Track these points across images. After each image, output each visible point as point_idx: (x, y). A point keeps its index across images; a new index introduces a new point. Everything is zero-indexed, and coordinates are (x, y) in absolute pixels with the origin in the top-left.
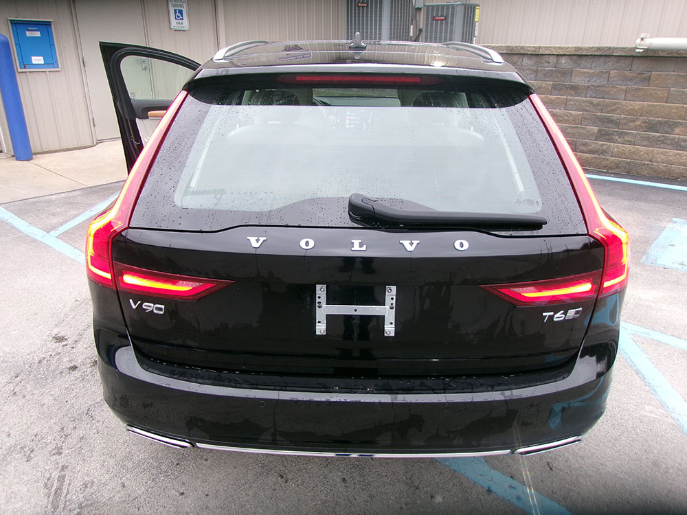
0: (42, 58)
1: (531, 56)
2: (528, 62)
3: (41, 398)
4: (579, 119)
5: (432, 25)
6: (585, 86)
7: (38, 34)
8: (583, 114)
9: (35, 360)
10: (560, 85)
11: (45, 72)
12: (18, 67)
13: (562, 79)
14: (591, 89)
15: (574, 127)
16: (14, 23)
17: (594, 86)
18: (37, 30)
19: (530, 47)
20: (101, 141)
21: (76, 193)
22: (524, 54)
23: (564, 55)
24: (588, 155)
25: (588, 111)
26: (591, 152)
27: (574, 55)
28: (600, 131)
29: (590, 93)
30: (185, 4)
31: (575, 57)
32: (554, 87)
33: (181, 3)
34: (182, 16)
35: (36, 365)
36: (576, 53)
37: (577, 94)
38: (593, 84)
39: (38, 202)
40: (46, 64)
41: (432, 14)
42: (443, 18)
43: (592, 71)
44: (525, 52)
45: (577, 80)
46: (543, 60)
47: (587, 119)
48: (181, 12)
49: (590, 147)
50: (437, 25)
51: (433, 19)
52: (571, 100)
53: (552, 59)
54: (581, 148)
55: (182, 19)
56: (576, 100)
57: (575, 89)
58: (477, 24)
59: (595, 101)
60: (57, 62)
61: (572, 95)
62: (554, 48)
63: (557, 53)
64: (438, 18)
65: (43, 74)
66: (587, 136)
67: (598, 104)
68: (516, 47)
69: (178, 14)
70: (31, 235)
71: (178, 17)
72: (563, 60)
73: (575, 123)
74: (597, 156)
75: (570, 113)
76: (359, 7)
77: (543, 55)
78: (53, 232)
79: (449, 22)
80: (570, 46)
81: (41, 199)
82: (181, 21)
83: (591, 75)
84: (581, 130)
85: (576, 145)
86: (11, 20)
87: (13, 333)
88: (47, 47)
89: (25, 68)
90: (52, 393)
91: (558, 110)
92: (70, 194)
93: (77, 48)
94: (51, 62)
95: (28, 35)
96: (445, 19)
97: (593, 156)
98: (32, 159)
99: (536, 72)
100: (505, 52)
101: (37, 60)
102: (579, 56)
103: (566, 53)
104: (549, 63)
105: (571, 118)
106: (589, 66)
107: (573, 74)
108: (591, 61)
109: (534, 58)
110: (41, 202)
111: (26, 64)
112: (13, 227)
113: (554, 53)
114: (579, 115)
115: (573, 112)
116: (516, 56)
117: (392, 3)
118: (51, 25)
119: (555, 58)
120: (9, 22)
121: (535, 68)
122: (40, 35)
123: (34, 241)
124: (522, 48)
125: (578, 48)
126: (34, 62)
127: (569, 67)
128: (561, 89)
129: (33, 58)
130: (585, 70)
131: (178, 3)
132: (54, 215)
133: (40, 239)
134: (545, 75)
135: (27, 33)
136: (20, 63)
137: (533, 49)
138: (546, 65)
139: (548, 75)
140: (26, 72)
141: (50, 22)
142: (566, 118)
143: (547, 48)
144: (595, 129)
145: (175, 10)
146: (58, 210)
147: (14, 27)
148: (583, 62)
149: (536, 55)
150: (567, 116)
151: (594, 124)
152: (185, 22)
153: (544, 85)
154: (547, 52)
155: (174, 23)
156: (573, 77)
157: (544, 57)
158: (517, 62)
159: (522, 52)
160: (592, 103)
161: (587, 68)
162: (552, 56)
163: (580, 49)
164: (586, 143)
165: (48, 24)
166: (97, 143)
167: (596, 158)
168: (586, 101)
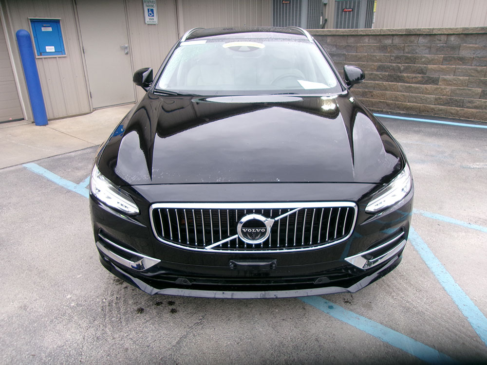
0: (53, 47)
1: (426, 36)
2: (423, 40)
3: (122, 342)
4: (465, 83)
5: (342, 15)
6: (471, 58)
7: (50, 29)
8: (469, 79)
9: (104, 303)
10: (450, 57)
11: (56, 58)
12: (36, 55)
13: (451, 52)
14: (476, 60)
15: (461, 89)
16: (33, 21)
17: (478, 57)
18: (49, 27)
19: (425, 29)
20: (95, 109)
21: (89, 150)
22: (420, 35)
23: (454, 34)
24: (473, 110)
25: (473, 76)
26: (476, 107)
27: (462, 34)
28: (483, 91)
29: (474, 63)
30: (155, 5)
31: (462, 36)
32: (445, 59)
33: (152, 4)
34: (153, 14)
35: (107, 308)
36: (463, 33)
37: (464, 64)
38: (478, 55)
39: (61, 159)
40: (56, 52)
41: (342, 7)
42: (351, 10)
43: (477, 46)
44: (421, 33)
45: (464, 53)
46: (435, 38)
47: (472, 83)
48: (152, 11)
49: (475, 104)
50: (345, 14)
51: (343, 10)
52: (459, 68)
53: (443, 38)
54: (467, 105)
55: (153, 16)
56: (464, 68)
57: (462, 60)
58: (375, 14)
59: (479, 68)
60: (64, 50)
61: (460, 65)
62: (446, 29)
63: (447, 33)
64: (346, 10)
65: (55, 59)
66: (473, 96)
67: (482, 71)
68: (414, 29)
69: (150, 12)
70: (65, 187)
71: (151, 14)
72: (452, 38)
73: (463, 86)
74: (481, 110)
75: (458, 79)
76: (283, 4)
77: (435, 35)
78: (81, 183)
79: (356, 13)
80: (459, 27)
81: (63, 156)
82: (153, 17)
83: (476, 49)
84: (467, 91)
85: (463, 103)
86: (30, 19)
87: (78, 277)
88: (57, 39)
89: (41, 55)
90: (131, 336)
91: (448, 77)
92: (85, 151)
93: (79, 39)
94: (60, 50)
95: (43, 30)
96: (352, 11)
97: (478, 110)
98: (47, 124)
99: (430, 48)
100: (404, 33)
101: (50, 49)
102: (466, 35)
103: (455, 33)
104: (441, 40)
105: (459, 82)
106: (474, 42)
107: (461, 48)
108: (476, 38)
109: (428, 38)
110: (64, 158)
111: (42, 52)
112: (48, 180)
113: (445, 33)
114: (466, 79)
115: (461, 78)
116: (413, 37)
117: (308, 2)
118: (59, 22)
119: (446, 36)
120: (29, 21)
121: (429, 45)
122: (51, 30)
123: (69, 191)
124: (419, 30)
125: (466, 28)
126: (47, 51)
127: (457, 43)
128: (451, 60)
129: (47, 47)
130: (471, 45)
131: (150, 4)
132: (77, 169)
133: (74, 190)
134: (437, 50)
135: (42, 28)
136: (37, 51)
137: (428, 31)
138: (438, 42)
139: (439, 50)
140: (41, 58)
141: (59, 20)
142: (454, 82)
143: (439, 29)
144: (479, 90)
145: (148, 10)
146: (80, 165)
147: (33, 24)
148: (469, 39)
149: (430, 35)
150: (456, 80)
151: (478, 86)
152: (155, 18)
153: (436, 58)
154: (439, 32)
155: (147, 18)
156: (460, 51)
157: (436, 36)
158: (414, 41)
159: (418, 33)
160: (477, 71)
161: (472, 44)
162: (443, 36)
163: (467, 29)
164: (472, 101)
165: (57, 22)
166: (93, 111)
167: (480, 112)
168: (472, 69)
